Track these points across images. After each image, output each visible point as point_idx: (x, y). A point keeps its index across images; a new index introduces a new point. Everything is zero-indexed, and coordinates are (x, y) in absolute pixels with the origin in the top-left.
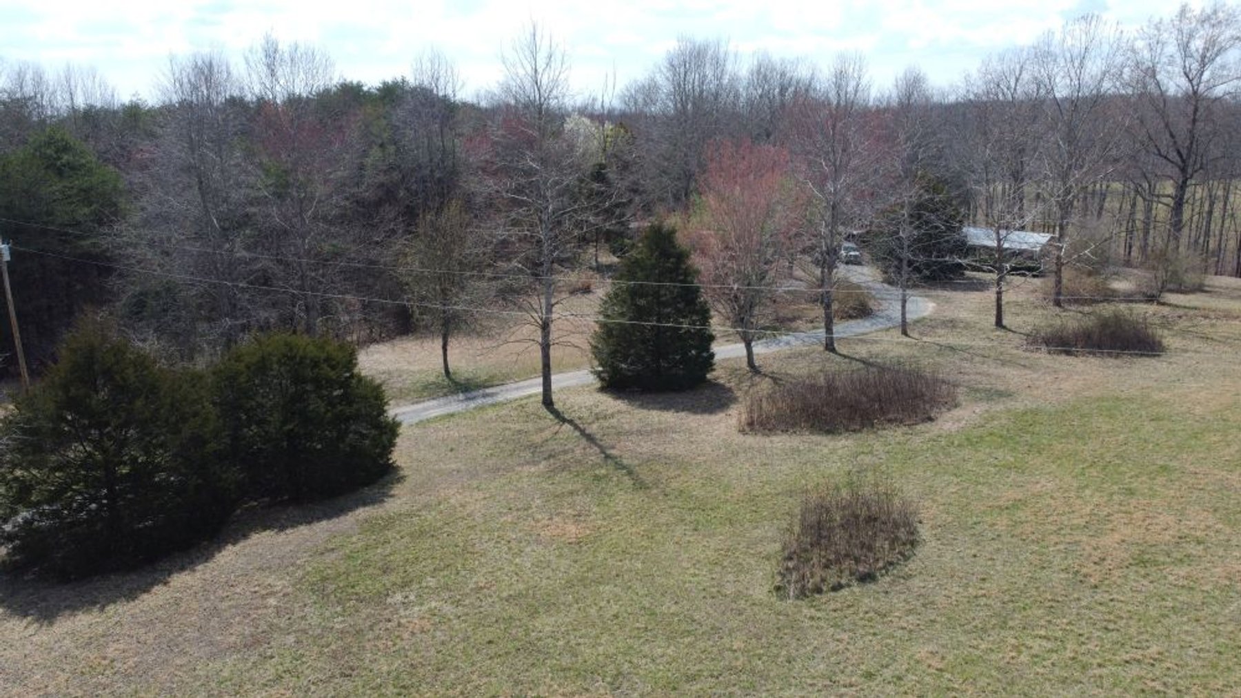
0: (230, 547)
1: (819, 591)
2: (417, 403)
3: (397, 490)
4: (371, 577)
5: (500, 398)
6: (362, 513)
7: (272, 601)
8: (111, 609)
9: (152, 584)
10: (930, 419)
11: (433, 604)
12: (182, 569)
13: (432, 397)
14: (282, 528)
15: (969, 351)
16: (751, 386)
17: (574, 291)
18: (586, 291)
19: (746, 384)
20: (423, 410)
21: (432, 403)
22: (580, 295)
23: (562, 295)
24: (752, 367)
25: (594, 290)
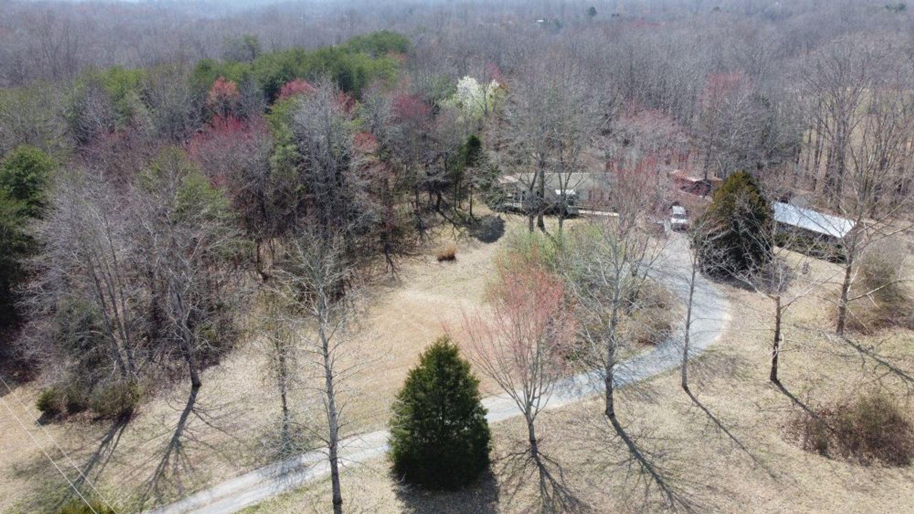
5: (307, 477)
15: (732, 433)
16: (519, 487)
17: (441, 259)
18: (451, 258)
19: (515, 482)
20: (242, 490)
21: (252, 477)
22: (445, 264)
23: (433, 260)
24: (533, 441)
25: (457, 256)
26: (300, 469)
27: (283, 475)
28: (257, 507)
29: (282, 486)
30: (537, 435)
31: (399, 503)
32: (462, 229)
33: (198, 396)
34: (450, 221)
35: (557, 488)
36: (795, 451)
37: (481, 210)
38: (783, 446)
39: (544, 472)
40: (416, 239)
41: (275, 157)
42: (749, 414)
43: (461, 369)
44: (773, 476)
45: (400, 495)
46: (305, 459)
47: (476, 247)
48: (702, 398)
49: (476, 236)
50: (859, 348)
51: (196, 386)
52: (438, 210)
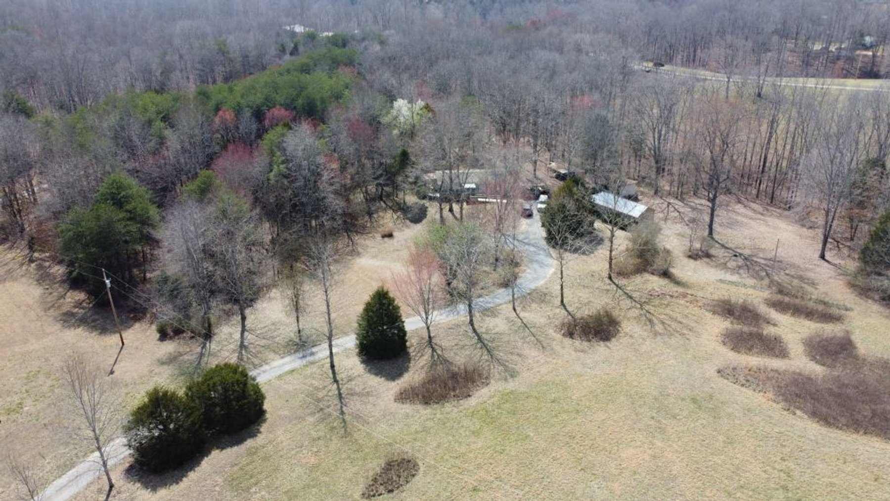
0: (206, 458)
1: (374, 496)
2: (282, 358)
3: (264, 428)
4: (247, 479)
5: (317, 357)
6: (249, 443)
7: (217, 488)
8: (171, 487)
9: (182, 477)
10: (469, 396)
11: (263, 493)
12: (191, 470)
13: (290, 353)
14: (223, 449)
15: (532, 330)
16: (421, 357)
17: (384, 236)
18: (390, 235)
19: (419, 355)
20: (284, 364)
21: (288, 359)
22: (386, 239)
23: (378, 237)
24: (430, 337)
25: (395, 234)
26: (312, 354)
27: (304, 357)
28: (293, 371)
29: (304, 361)
30: (432, 335)
31: (362, 365)
32: (399, 213)
33: (246, 323)
34: (391, 208)
35: (438, 355)
36: (559, 336)
37: (411, 199)
38: (554, 334)
39: (434, 350)
40: (367, 222)
41: (272, 174)
42: (543, 321)
43: (391, 301)
44: (543, 347)
45: (363, 362)
46: (314, 350)
47: (408, 227)
48: (522, 315)
49: (408, 219)
50: (617, 286)
51: (244, 318)
52: (382, 200)
